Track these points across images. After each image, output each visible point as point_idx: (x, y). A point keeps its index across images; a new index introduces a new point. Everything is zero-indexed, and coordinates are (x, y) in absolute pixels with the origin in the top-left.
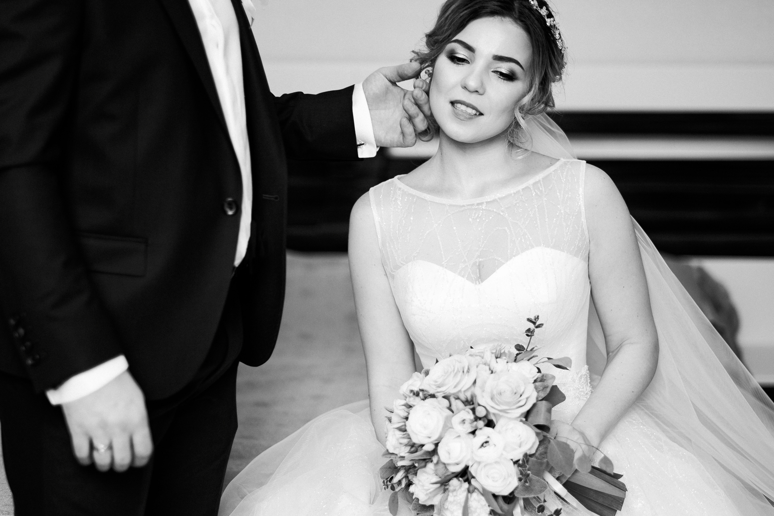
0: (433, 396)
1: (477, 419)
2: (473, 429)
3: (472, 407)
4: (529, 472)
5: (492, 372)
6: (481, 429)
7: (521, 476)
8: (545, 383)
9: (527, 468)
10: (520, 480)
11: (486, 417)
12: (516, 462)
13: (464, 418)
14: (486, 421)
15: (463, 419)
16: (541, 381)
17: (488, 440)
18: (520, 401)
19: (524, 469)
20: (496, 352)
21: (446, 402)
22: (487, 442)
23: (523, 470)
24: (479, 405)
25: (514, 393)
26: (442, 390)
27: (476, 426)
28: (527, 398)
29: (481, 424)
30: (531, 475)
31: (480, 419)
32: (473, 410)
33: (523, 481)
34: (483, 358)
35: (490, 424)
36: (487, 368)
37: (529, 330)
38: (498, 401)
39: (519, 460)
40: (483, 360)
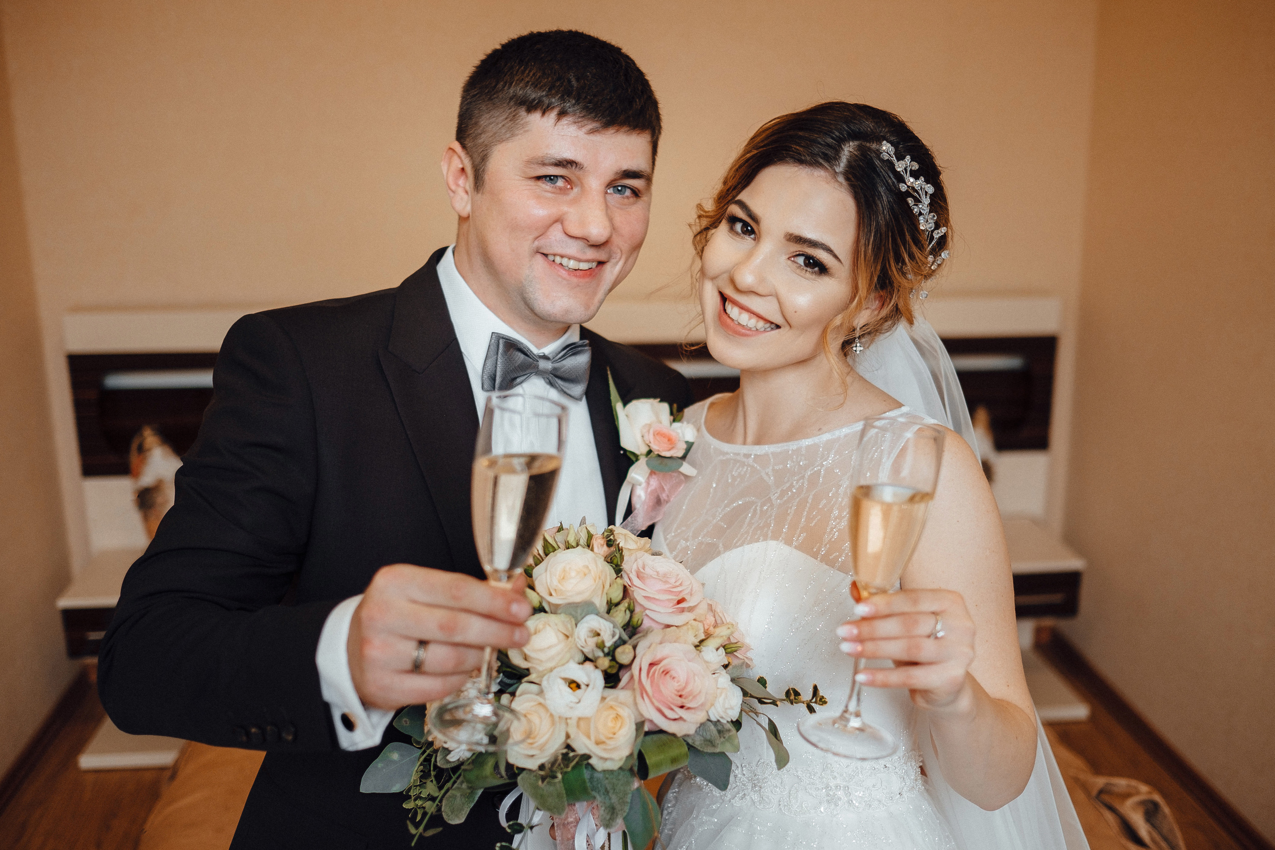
0: (618, 570)
1: (611, 654)
2: (590, 656)
3: (625, 637)
4: (560, 776)
5: (696, 646)
6: (596, 667)
7: (548, 766)
8: (719, 741)
9: (565, 770)
10: (542, 767)
11: (622, 667)
12: (569, 747)
13: (602, 634)
14: (614, 671)
15: (598, 631)
16: (719, 732)
17: (583, 686)
18: (672, 709)
19: (562, 765)
20: (733, 644)
21: (617, 595)
22: (578, 686)
23: (559, 765)
24: (635, 647)
25: (680, 693)
26: (634, 580)
27: (597, 658)
28: (681, 718)
29: (605, 662)
30: (556, 780)
31: (614, 659)
32: (621, 642)
33: (542, 773)
34: (715, 627)
35: (612, 680)
36: (703, 637)
37: (797, 694)
38: (654, 673)
39: (573, 750)
40: (711, 629)
